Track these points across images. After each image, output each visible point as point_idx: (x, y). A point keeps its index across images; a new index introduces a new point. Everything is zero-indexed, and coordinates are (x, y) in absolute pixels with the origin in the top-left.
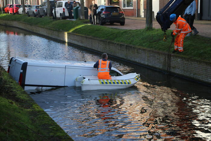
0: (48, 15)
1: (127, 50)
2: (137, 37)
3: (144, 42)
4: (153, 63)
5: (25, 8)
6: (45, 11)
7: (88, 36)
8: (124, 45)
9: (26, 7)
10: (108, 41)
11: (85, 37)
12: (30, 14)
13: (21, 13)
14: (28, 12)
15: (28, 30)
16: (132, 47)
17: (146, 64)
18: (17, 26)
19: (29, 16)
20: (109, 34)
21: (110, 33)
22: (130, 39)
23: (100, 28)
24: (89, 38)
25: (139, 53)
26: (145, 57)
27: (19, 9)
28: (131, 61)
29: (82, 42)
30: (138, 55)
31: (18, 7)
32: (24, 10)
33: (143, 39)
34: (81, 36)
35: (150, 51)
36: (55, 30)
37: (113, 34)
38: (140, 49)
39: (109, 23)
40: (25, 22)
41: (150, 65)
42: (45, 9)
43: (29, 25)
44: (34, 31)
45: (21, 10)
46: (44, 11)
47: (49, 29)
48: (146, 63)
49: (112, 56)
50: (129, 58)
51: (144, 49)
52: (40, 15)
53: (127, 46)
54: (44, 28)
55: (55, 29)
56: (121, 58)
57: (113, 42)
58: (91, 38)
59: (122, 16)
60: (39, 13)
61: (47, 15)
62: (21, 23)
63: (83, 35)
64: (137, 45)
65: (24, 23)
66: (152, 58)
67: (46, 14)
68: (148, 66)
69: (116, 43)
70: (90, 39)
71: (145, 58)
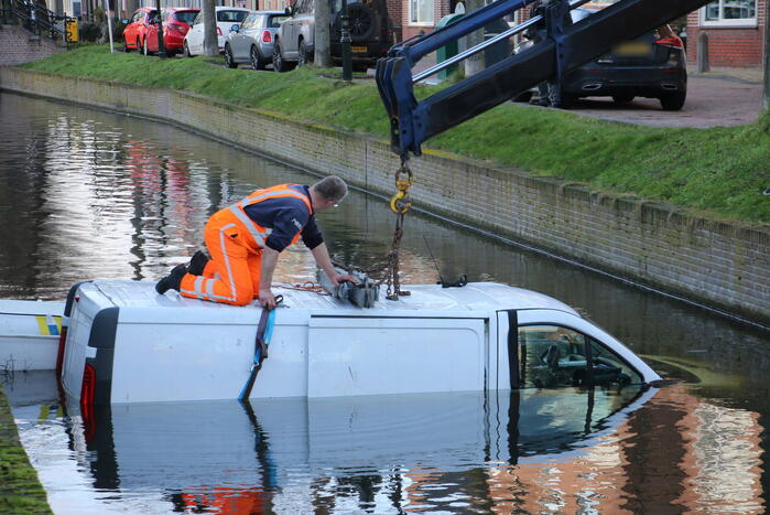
0: (318, 60)
1: (643, 230)
2: (709, 165)
3: (734, 192)
4: (760, 297)
5: (219, 24)
6: (307, 38)
7: (473, 162)
8: (629, 206)
9: (226, 19)
10: (562, 185)
11: (462, 163)
12: (236, 55)
13: (197, 52)
14: (227, 43)
15: (215, 132)
16: (666, 213)
17: (731, 300)
18: (171, 115)
19: (233, 65)
20: (576, 152)
21: (583, 144)
22: (668, 175)
23: (543, 118)
24: (479, 171)
25: (701, 245)
26: (728, 264)
27: (190, 30)
28: (662, 288)
29: (447, 194)
30: (694, 255)
31: (185, 18)
32: (212, 35)
33: (732, 173)
34: (445, 160)
35: (748, 232)
36: (333, 134)
37: (598, 148)
38: (702, 222)
39: (609, 99)
40: (208, 93)
41: (748, 310)
42: (305, 30)
43: (222, 110)
44: (243, 140)
45: (196, 36)
46: (301, 37)
47: (309, 128)
48: (732, 297)
49: (576, 259)
50: (654, 272)
51: (722, 226)
52: (283, 61)
53: (644, 208)
54: (284, 122)
55: (331, 129)
56: (620, 273)
57: (586, 189)
58: (488, 171)
59: (673, 63)
60: (278, 48)
61: (312, 60)
62: (187, 97)
63: (456, 157)
64: (695, 204)
65: (200, 100)
66: (758, 272)
67: (309, 56)
68: (738, 310)
69: (595, 195)
70: (483, 177)
71: (726, 271)
